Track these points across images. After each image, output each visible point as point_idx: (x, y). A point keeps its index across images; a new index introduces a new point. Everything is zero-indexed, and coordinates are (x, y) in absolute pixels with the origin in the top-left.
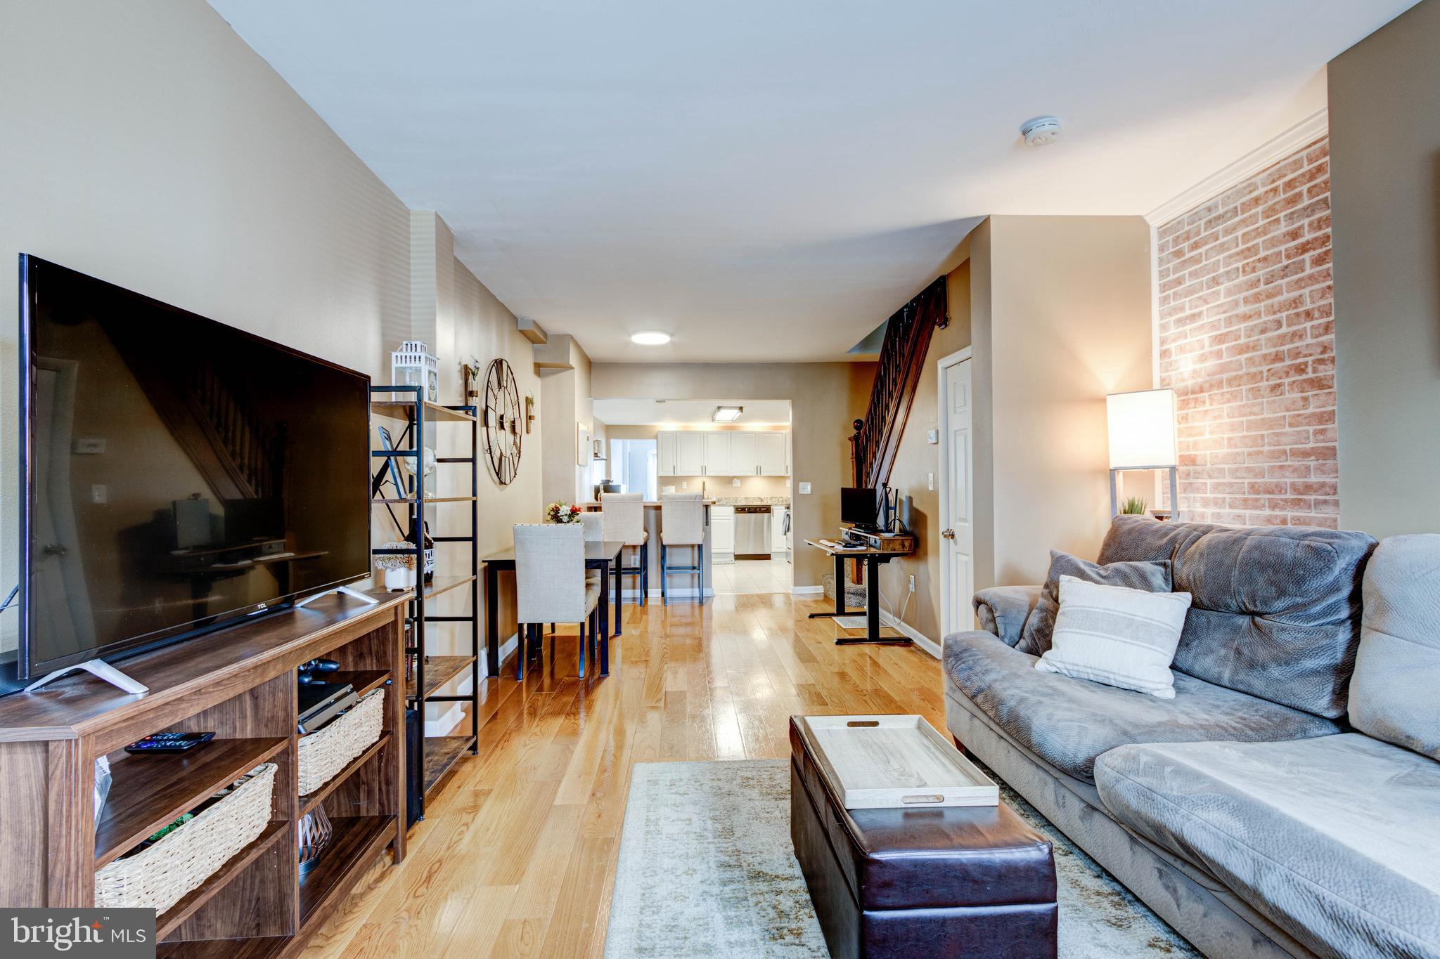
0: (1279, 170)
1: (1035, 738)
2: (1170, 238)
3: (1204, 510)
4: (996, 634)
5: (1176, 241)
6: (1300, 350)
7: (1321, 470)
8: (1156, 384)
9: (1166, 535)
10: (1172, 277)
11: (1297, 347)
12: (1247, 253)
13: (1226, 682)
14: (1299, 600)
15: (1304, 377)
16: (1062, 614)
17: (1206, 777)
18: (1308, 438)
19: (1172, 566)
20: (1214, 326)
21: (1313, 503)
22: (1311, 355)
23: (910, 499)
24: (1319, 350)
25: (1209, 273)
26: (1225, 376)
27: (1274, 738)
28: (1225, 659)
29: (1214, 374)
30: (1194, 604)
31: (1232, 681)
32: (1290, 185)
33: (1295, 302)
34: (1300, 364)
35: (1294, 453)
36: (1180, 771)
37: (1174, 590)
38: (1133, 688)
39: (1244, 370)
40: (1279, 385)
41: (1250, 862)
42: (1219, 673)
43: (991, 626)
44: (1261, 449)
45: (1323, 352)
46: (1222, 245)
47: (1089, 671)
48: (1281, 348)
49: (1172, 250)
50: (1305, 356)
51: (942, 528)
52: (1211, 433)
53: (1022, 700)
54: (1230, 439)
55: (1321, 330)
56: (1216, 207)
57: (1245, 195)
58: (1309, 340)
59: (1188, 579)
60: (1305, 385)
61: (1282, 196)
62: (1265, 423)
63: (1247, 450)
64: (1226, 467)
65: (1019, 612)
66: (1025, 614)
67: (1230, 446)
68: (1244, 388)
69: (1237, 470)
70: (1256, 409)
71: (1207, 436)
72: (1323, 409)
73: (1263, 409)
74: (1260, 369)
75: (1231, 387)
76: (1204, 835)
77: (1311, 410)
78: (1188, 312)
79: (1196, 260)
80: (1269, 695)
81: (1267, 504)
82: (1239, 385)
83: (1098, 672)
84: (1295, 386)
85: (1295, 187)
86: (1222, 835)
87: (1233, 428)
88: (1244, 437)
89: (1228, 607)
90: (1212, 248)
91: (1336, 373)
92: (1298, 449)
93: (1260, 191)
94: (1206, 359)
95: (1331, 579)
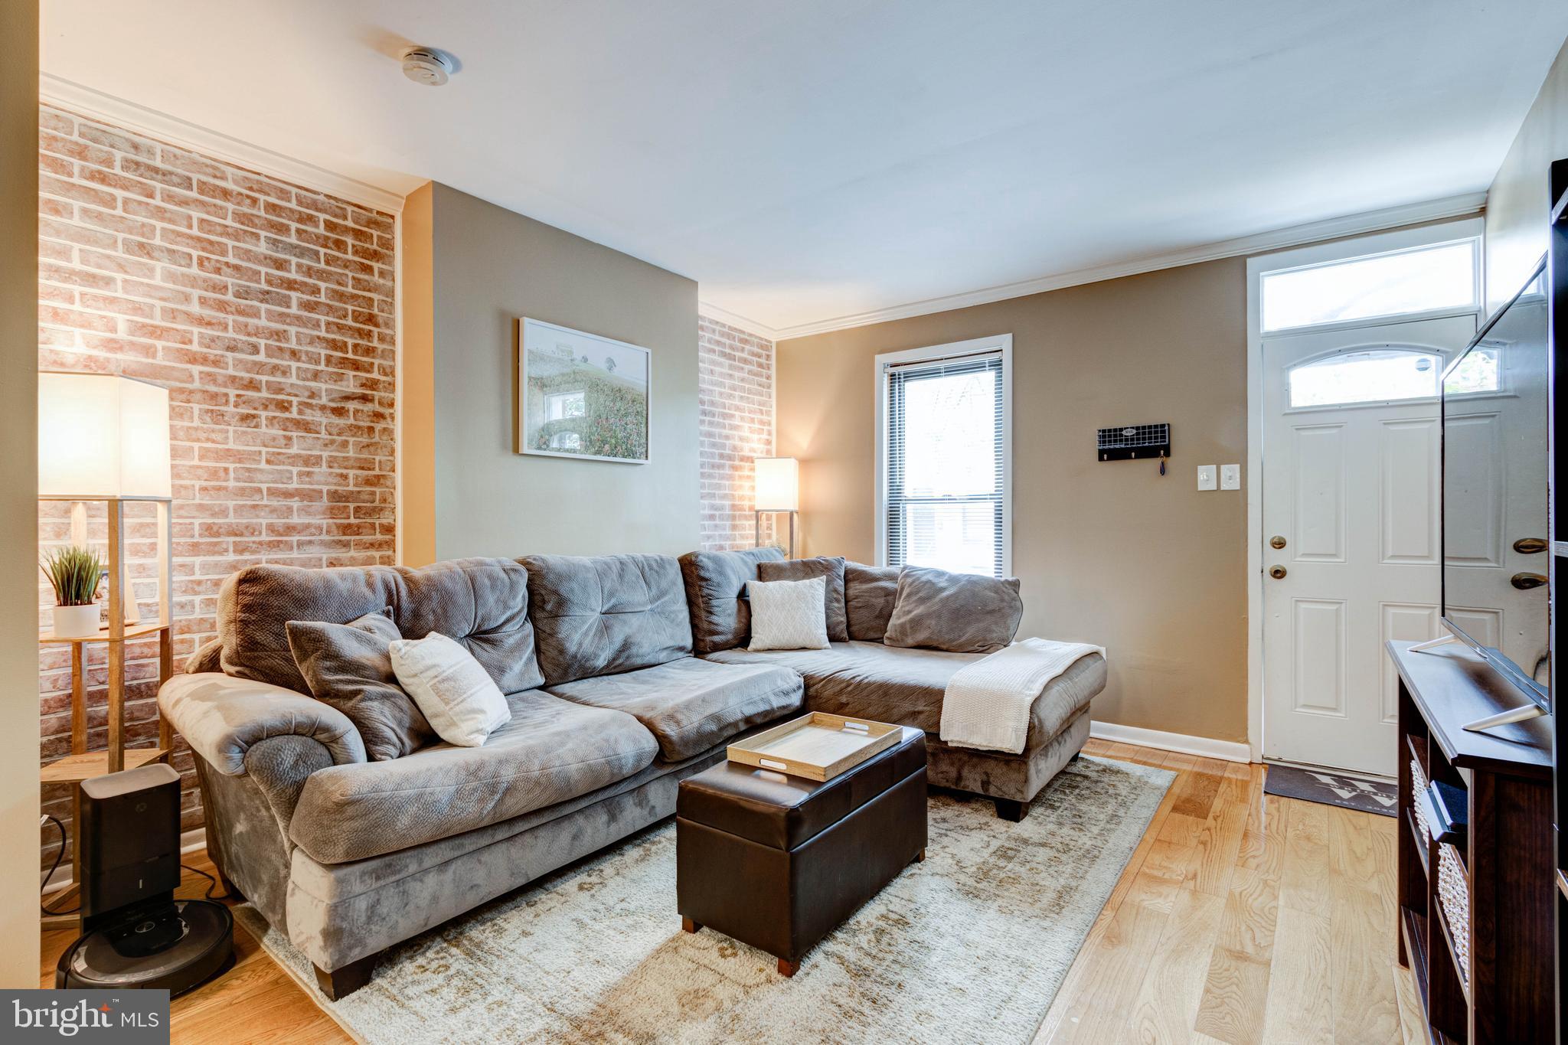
6: (283, 386)
7: (305, 511)
11: (280, 383)
12: (208, 247)
18: (291, 478)
20: (138, 309)
21: (295, 544)
22: (296, 395)
24: (307, 394)
25: (130, 232)
32: (273, 208)
33: (277, 334)
34: (283, 401)
35: (272, 492)
40: (254, 416)
44: (224, 484)
45: (310, 397)
46: (161, 210)
48: (258, 377)
50: (289, 394)
55: (309, 376)
56: (152, 153)
57: (206, 174)
58: (293, 380)
60: (288, 424)
61: (263, 214)
70: (215, 436)
72: (309, 452)
73: (227, 438)
74: (224, 390)
77: (294, 450)
81: (231, 549)
82: (189, 401)
84: (275, 421)
85: (280, 216)
91: (324, 421)
92: (277, 489)
93: (229, 185)
94: (121, 349)
95: (524, 591)
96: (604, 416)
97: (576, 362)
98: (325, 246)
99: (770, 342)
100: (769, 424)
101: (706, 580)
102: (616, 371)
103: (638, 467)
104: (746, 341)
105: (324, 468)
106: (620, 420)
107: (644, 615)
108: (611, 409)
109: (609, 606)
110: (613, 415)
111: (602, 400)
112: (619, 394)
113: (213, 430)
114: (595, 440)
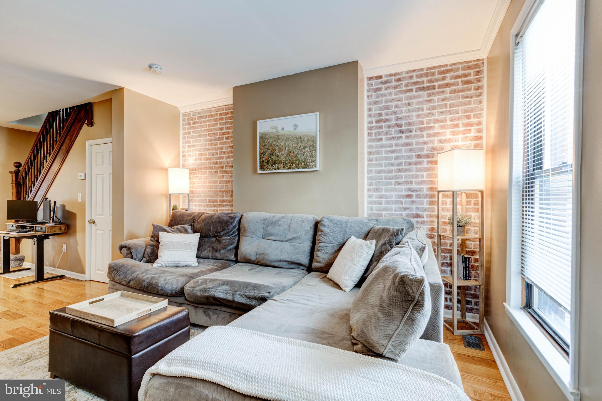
0: (218, 109)
1: (160, 289)
2: (187, 118)
4: (132, 258)
5: (188, 119)
7: (226, 196)
8: (181, 166)
9: (191, 216)
10: (187, 131)
11: (221, 161)
12: (209, 130)
13: (210, 257)
14: (228, 231)
15: (223, 170)
16: (161, 245)
17: (218, 279)
18: (223, 187)
19: (194, 225)
20: (200, 150)
22: (225, 164)
24: (227, 163)
25: (198, 133)
26: (202, 166)
27: (224, 269)
28: (209, 251)
29: (199, 165)
30: (201, 237)
31: (212, 257)
32: (221, 114)
33: (221, 148)
34: (222, 166)
36: (211, 280)
37: (194, 233)
38: (186, 265)
39: (208, 165)
40: (217, 171)
41: (231, 295)
42: (208, 255)
43: (130, 255)
44: (212, 189)
45: (227, 164)
46: (203, 125)
47: (173, 263)
48: (218, 161)
49: (187, 122)
50: (223, 164)
51: (87, 219)
52: (198, 184)
53: (153, 278)
54: (203, 186)
55: (227, 158)
56: (201, 113)
57: (209, 113)
58: (224, 160)
59: (199, 229)
60: (223, 172)
61: (219, 117)
62: (213, 182)
63: (208, 190)
64: (202, 194)
65: (142, 248)
66: (144, 248)
67: (203, 188)
68: (208, 171)
69: (205, 195)
70: (211, 178)
71: (197, 185)
72: (227, 179)
74: (212, 166)
75: (204, 170)
76: (220, 293)
77: (224, 179)
78: (192, 144)
79: (195, 128)
80: (221, 258)
81: (213, 206)
82: (206, 170)
83: (175, 263)
84: (221, 172)
85: (222, 116)
86: (224, 291)
87: (204, 183)
88: (208, 186)
89: (210, 236)
90: (200, 125)
91: (230, 170)
92: (221, 190)
93: (213, 113)
94: (197, 160)
95: (234, 224)
96: (293, 151)
97: (279, 131)
98: (231, 119)
99: (483, 60)
100: (480, 123)
101: (322, 231)
102: (298, 129)
103: (315, 173)
104: (448, 71)
105: (230, 184)
106: (300, 152)
107: (282, 243)
108: (296, 148)
109: (266, 236)
110: (297, 150)
111: (291, 145)
112: (300, 139)
113: (210, 176)
114: (288, 163)
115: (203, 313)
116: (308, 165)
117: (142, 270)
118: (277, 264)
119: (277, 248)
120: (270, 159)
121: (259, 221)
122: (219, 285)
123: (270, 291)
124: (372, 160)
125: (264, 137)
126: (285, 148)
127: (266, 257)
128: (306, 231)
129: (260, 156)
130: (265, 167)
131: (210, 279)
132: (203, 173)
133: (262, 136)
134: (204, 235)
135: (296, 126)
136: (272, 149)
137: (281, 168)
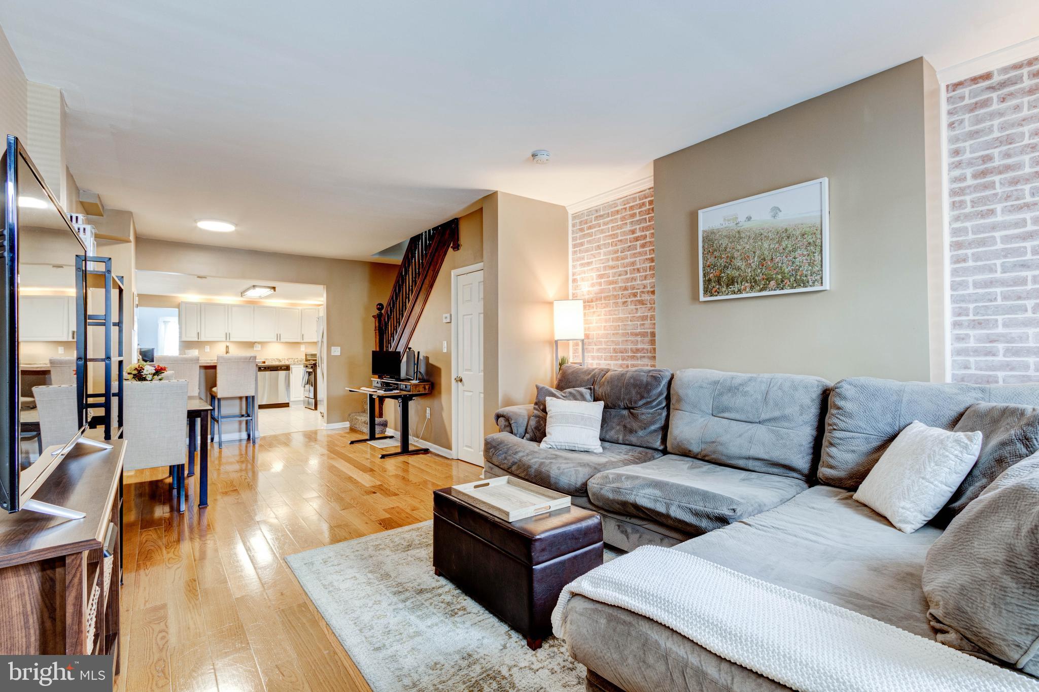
0: (627, 200)
1: (553, 481)
2: (578, 221)
3: (592, 361)
4: (512, 432)
5: (581, 222)
7: (642, 342)
8: (571, 297)
9: (589, 374)
10: (578, 241)
11: (634, 285)
12: (613, 236)
13: (621, 441)
14: (649, 400)
15: (636, 299)
16: (550, 417)
17: (639, 477)
18: (637, 327)
19: (594, 389)
20: (598, 270)
21: (639, 357)
22: (639, 289)
23: (427, 358)
24: (643, 287)
25: (596, 243)
26: (603, 295)
27: (645, 461)
28: (618, 431)
29: (598, 293)
30: (606, 407)
31: (624, 441)
32: (631, 208)
33: (633, 263)
34: (635, 293)
35: (632, 334)
36: (629, 477)
37: (595, 400)
38: (585, 450)
39: (611, 293)
40: (626, 302)
41: (664, 504)
42: (618, 438)
43: (508, 429)
44: (618, 332)
45: (644, 288)
46: (602, 230)
47: (566, 444)
48: (627, 284)
49: (578, 227)
50: (637, 289)
51: (454, 376)
52: (596, 323)
53: (542, 464)
54: (605, 326)
55: (643, 278)
56: (600, 210)
57: (612, 208)
58: (639, 282)
59: (602, 395)
60: (637, 303)
61: (628, 213)
62: (619, 319)
63: (612, 332)
64: (603, 340)
65: (524, 420)
66: (526, 420)
67: (605, 330)
68: (611, 302)
69: (608, 341)
70: (616, 312)
71: (595, 325)
72: (643, 314)
73: (619, 313)
74: (618, 293)
75: (606, 301)
76: (645, 499)
77: (639, 314)
78: (586, 261)
79: (590, 235)
80: (638, 444)
81: (621, 358)
82: (609, 300)
83: (570, 445)
84: (632, 303)
85: (634, 210)
86: (652, 497)
87: (606, 321)
88: (612, 325)
89: (619, 406)
90: (598, 230)
91: (649, 298)
92: (633, 332)
93: (619, 208)
94: (594, 286)
95: (660, 390)
96: (769, 258)
97: (741, 224)
98: (649, 214)
101: (839, 408)
105: (649, 321)
106: (786, 257)
107: (751, 426)
108: (776, 250)
109: (718, 411)
110: (778, 255)
111: (766, 245)
112: (785, 234)
113: (615, 310)
114: (760, 281)
115: (617, 527)
116: (803, 281)
117: (527, 451)
118: (741, 463)
119: (742, 434)
120: (723, 275)
121: (705, 385)
122: (643, 487)
123: (734, 507)
124: (964, 260)
125: (713, 236)
126: (754, 252)
127: (720, 448)
128: (802, 406)
129: (704, 270)
130: (714, 289)
131: (627, 475)
132: (604, 305)
133: (708, 236)
134: (610, 404)
135: (776, 211)
136: (728, 257)
137: (745, 290)
